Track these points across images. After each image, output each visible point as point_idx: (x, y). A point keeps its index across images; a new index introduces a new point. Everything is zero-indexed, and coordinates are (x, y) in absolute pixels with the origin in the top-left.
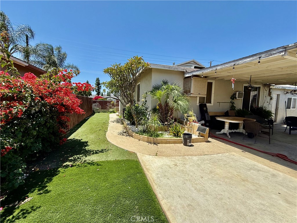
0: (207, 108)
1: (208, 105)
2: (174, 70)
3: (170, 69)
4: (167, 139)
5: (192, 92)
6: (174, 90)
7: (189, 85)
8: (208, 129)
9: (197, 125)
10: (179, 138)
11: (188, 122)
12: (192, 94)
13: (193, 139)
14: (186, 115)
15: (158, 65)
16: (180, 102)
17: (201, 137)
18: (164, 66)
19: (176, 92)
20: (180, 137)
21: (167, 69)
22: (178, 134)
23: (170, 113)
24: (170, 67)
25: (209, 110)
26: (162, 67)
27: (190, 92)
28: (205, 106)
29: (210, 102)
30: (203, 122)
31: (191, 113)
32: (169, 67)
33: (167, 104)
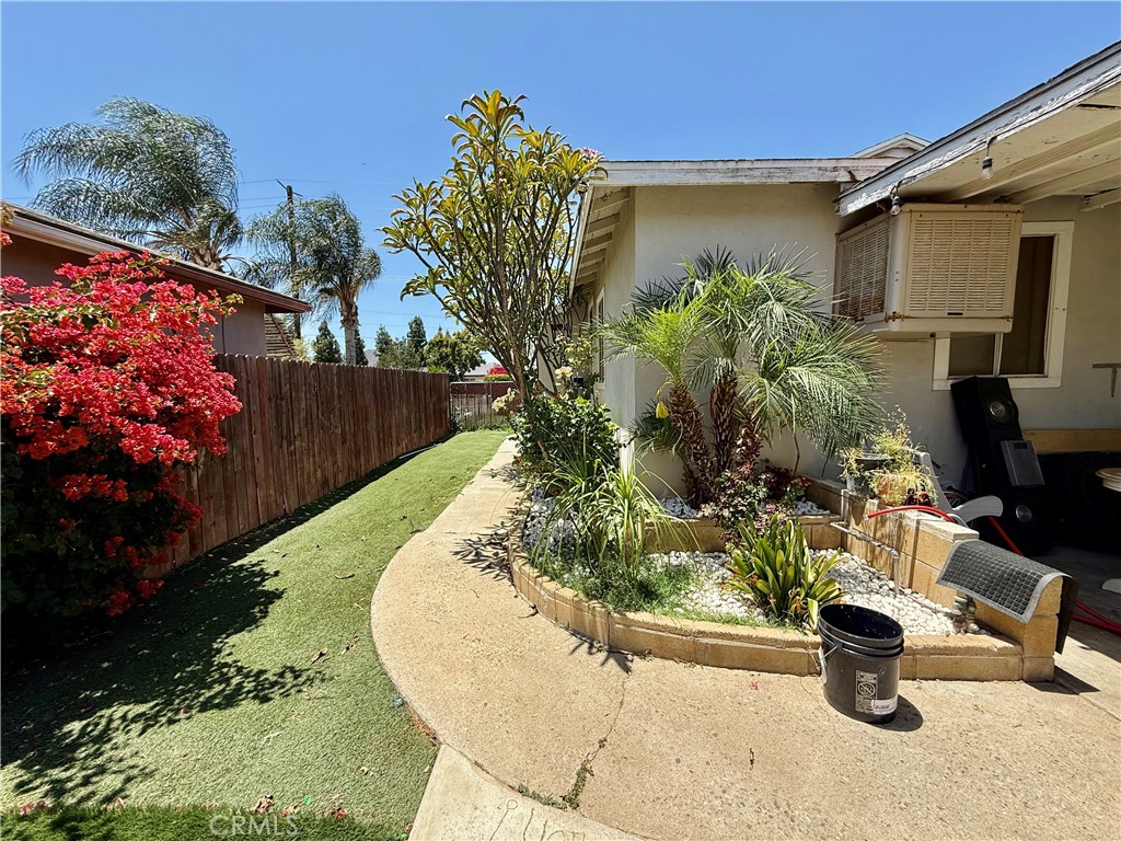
0: (1013, 409)
1: (1017, 383)
2: (769, 181)
3: (740, 180)
4: (703, 634)
5: (895, 304)
6: (767, 299)
7: (877, 263)
8: (1050, 579)
9: (946, 532)
10: (791, 634)
11: (871, 505)
12: (895, 317)
13: (913, 652)
14: (852, 455)
15: (664, 166)
16: (802, 375)
17: (986, 641)
18: (696, 166)
19: (779, 309)
20: (799, 619)
21: (718, 180)
22: (783, 602)
23: (744, 444)
24: (740, 165)
25: (1030, 418)
26: (689, 171)
27: (882, 307)
28: (1002, 391)
29: (1038, 368)
30: (992, 506)
31: (890, 443)
32: (732, 165)
33: (726, 391)
